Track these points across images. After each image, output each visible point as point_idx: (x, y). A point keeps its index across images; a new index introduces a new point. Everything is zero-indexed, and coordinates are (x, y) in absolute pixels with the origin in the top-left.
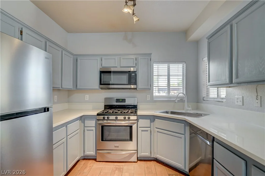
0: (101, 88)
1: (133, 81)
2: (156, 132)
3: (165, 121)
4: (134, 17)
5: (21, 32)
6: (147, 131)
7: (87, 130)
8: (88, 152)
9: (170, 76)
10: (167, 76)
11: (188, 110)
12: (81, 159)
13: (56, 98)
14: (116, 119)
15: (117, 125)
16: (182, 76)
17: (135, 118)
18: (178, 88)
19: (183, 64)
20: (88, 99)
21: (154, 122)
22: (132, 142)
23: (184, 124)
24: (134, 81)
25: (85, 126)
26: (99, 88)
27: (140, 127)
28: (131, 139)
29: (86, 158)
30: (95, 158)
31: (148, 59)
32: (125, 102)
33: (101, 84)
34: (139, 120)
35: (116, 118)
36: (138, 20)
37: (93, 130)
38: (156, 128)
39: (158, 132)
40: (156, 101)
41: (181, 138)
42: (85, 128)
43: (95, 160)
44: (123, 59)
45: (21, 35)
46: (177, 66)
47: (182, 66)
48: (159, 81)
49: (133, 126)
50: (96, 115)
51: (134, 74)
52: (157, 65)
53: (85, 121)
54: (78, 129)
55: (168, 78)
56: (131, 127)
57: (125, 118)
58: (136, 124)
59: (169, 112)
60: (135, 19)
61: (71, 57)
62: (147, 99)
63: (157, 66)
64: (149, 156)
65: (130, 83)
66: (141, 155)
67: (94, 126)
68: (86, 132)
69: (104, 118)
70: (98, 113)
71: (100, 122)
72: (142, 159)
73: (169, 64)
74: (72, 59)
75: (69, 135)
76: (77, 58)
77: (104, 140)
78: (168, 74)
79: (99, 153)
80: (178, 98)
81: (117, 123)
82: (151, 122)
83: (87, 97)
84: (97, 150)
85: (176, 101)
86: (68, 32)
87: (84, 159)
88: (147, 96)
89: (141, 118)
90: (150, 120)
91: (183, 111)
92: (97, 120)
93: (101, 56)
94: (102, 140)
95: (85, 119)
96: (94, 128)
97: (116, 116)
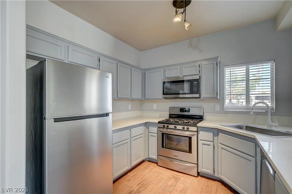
0: (165, 98)
1: (195, 90)
2: (220, 148)
3: (232, 137)
4: (185, 24)
5: (99, 60)
6: (210, 145)
7: (151, 136)
8: (151, 155)
9: (250, 81)
10: (245, 81)
11: (272, 126)
12: (146, 160)
13: (130, 106)
14: (175, 129)
15: (175, 134)
16: (270, 80)
17: (195, 129)
18: (263, 96)
19: (272, 63)
20: (155, 108)
21: (218, 136)
22: (191, 154)
23: (254, 144)
24: (197, 90)
25: (149, 132)
26: (163, 98)
27: (200, 140)
28: (190, 151)
29: (151, 161)
30: (156, 162)
31: (214, 63)
32: (189, 112)
33: (164, 94)
34: (199, 131)
35: (175, 127)
36: (190, 25)
37: (155, 136)
38: (221, 144)
39: (222, 148)
40: (227, 113)
41: (251, 161)
42: (149, 133)
43: (157, 163)
44: (185, 67)
45: (99, 62)
46: (262, 67)
47: (269, 66)
48: (231, 88)
49: (192, 138)
50: (158, 122)
51: (196, 83)
52: (230, 69)
53: (149, 127)
54: (142, 133)
55: (247, 83)
56: (190, 138)
57: (184, 128)
58: (196, 136)
59: (243, 126)
60: (187, 25)
61: (140, 72)
62: (216, 110)
63: (229, 71)
64: (212, 174)
65: (192, 92)
66: (201, 171)
67: (156, 133)
68: (150, 136)
69: (164, 126)
70: (159, 121)
71: (161, 130)
72: (204, 175)
73: (247, 66)
74: (141, 73)
75: (132, 137)
76: (145, 72)
77: (164, 147)
78: (246, 79)
79: (160, 158)
80: (254, 109)
81: (176, 132)
82: (214, 136)
83: (155, 106)
84: (158, 155)
85: (252, 113)
86: (141, 51)
87: (149, 161)
88: (216, 106)
89: (202, 131)
90: (213, 133)
91: (265, 127)
92: (159, 127)
93: (164, 68)
94: (163, 147)
95: (150, 126)
96: (156, 134)
97: (175, 125)
